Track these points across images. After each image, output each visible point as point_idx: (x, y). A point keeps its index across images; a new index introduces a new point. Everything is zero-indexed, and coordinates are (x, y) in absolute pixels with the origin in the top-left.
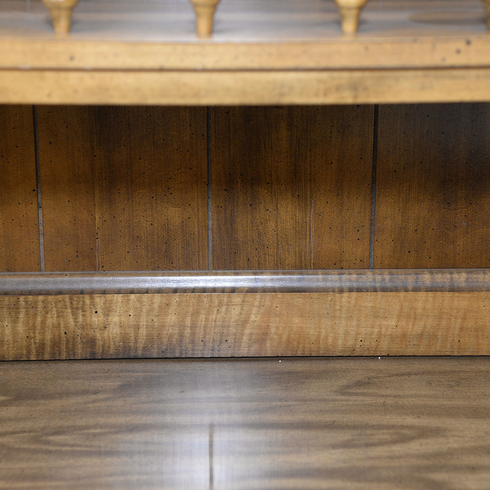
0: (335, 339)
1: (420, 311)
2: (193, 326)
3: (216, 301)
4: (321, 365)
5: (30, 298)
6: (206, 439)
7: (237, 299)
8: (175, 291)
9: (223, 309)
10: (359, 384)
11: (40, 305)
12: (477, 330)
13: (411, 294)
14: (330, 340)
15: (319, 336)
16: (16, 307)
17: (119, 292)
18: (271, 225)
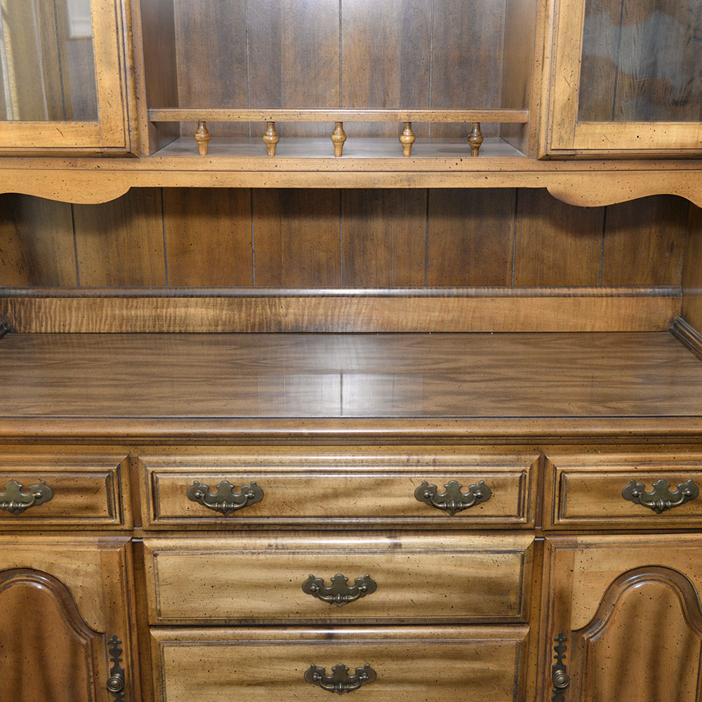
0: (407, 322)
1: (451, 308)
2: (332, 315)
3: (344, 302)
4: (400, 336)
5: (248, 299)
6: (339, 379)
7: (355, 300)
8: (323, 296)
9: (348, 306)
10: (420, 343)
11: (253, 303)
12: (480, 318)
13: (446, 299)
14: (404, 324)
15: (398, 321)
16: (240, 304)
17: (293, 296)
18: (374, 262)
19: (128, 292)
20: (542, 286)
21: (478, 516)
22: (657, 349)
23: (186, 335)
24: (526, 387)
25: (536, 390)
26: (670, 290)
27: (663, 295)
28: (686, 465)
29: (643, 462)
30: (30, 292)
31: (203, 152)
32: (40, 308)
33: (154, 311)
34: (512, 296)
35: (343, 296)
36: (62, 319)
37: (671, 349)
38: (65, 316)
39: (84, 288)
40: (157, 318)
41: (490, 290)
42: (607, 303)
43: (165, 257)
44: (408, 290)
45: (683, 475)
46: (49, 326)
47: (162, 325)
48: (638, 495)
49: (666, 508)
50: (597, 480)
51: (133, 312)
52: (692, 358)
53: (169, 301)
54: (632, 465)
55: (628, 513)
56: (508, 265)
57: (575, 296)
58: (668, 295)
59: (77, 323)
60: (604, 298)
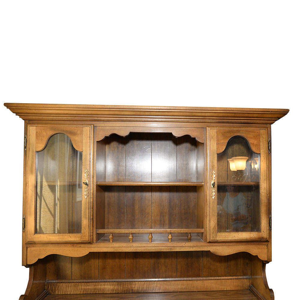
0: (171, 289)
1: (184, 284)
2: (149, 287)
3: (152, 283)
4: (169, 293)
5: (123, 283)
7: (156, 282)
8: (146, 281)
9: (154, 284)
10: (175, 296)
11: (125, 284)
12: (193, 287)
13: (183, 281)
14: (170, 289)
16: (121, 284)
17: (137, 281)
18: (161, 270)
19: (87, 281)
20: (211, 276)
22: (246, 296)
23: (103, 294)
26: (248, 277)
27: (246, 279)
30: (57, 281)
31: (111, 241)
32: (59, 286)
33: (94, 287)
34: (202, 280)
35: (152, 281)
36: (66, 290)
37: (250, 296)
38: (66, 289)
39: (73, 280)
40: (95, 289)
41: (196, 278)
42: (230, 281)
43: (99, 270)
44: (171, 279)
46: (61, 292)
47: (96, 291)
51: (88, 287)
53: (99, 284)
56: (201, 270)
57: (221, 279)
58: (248, 279)
59: (70, 291)
60: (229, 280)
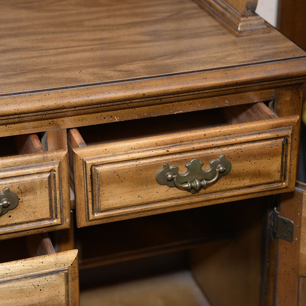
21: (6, 226)
24: (33, 57)
25: (45, 60)
28: (217, 140)
29: (174, 143)
45: (215, 151)
48: (172, 179)
49: (202, 187)
50: (130, 170)
52: (195, 8)
54: (163, 149)
55: (164, 198)
